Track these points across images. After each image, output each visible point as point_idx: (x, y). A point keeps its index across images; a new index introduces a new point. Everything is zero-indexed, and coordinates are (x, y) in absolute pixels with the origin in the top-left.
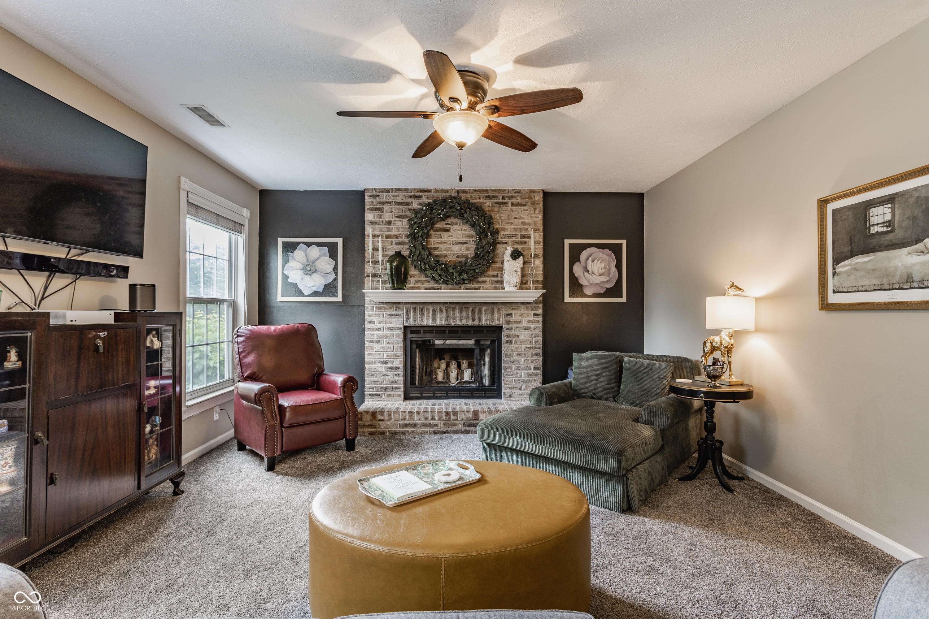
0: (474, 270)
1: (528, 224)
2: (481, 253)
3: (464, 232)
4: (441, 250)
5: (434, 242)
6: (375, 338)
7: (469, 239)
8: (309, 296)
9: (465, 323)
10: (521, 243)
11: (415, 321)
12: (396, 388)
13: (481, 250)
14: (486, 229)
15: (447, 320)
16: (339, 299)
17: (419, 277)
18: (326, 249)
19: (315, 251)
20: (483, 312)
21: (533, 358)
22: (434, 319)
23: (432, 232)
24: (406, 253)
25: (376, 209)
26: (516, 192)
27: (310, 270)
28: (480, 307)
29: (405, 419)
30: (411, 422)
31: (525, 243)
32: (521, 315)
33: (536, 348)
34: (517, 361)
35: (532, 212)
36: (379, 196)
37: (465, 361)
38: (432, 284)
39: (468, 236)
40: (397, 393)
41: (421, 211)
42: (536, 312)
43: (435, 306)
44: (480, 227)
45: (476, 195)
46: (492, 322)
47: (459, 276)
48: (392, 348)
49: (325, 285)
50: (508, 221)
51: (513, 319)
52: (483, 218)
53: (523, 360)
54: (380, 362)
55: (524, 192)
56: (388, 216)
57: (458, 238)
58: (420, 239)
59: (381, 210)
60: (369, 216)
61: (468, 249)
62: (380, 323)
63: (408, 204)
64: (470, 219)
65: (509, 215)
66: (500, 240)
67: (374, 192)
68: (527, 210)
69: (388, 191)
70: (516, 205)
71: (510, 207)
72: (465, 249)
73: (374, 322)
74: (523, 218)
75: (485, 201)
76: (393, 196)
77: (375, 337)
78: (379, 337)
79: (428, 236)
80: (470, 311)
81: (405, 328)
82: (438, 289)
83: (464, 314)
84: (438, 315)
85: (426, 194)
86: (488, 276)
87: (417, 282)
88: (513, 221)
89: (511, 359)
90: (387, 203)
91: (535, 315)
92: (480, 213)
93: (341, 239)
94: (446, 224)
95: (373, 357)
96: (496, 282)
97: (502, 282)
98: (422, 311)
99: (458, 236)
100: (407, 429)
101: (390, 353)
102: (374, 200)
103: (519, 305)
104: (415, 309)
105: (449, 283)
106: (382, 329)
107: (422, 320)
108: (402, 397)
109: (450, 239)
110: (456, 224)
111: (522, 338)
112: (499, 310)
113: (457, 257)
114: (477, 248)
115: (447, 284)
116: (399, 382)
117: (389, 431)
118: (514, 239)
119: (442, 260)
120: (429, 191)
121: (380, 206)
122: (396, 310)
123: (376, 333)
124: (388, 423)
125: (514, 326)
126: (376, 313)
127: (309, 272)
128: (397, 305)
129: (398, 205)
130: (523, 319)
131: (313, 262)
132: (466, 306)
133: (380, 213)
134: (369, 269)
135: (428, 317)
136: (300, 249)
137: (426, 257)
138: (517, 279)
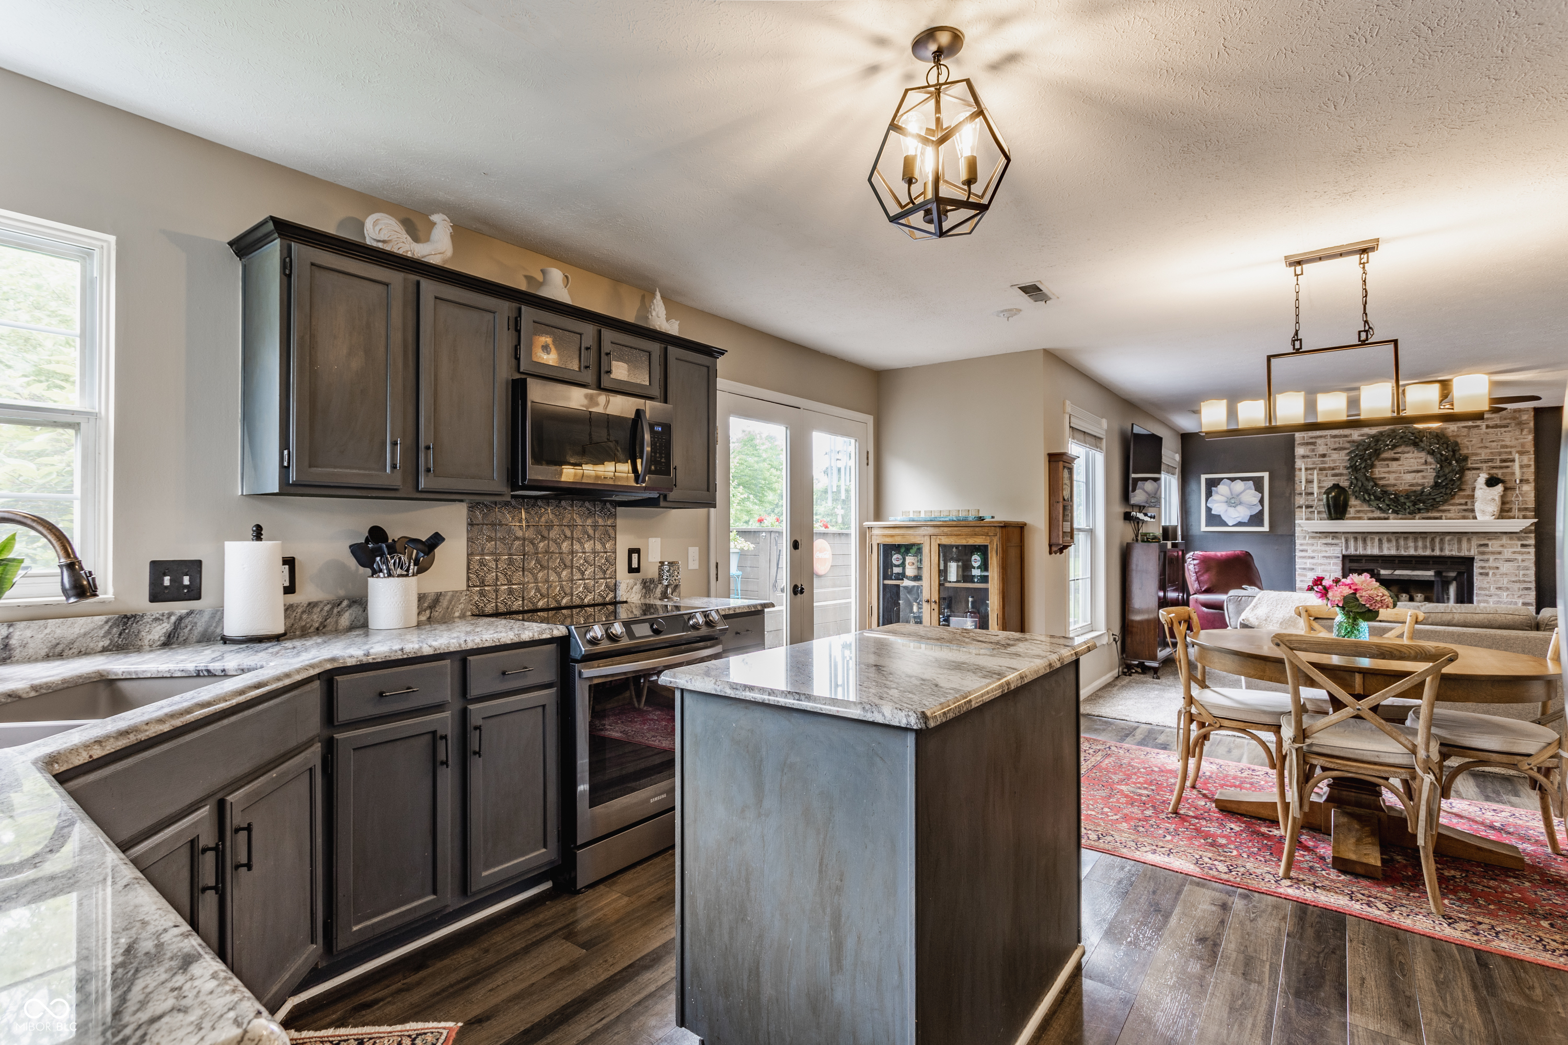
0: (1434, 499)
1: (1511, 447)
2: (1442, 481)
3: (1419, 460)
4: (1389, 480)
5: (1379, 471)
6: (1308, 566)
7: (1426, 467)
8: (1233, 526)
9: (1421, 552)
10: (1501, 468)
11: (1356, 551)
13: (1442, 479)
14: (1450, 456)
15: (1398, 549)
16: (1266, 528)
17: (1362, 508)
18: (1251, 483)
19: (1239, 486)
20: (1447, 543)
21: (1521, 592)
22: (1380, 548)
23: (1376, 463)
24: (1344, 483)
25: (1308, 444)
27: (1235, 503)
28: (1442, 537)
31: (1508, 467)
32: (1502, 546)
35: (1518, 433)
37: (1419, 595)
38: (1378, 514)
39: (1424, 464)
41: (1363, 443)
42: (1525, 543)
43: (1381, 536)
44: (1442, 455)
46: (1459, 552)
47: (1414, 505)
49: (1251, 516)
50: (1481, 445)
51: (1490, 549)
52: (1445, 446)
53: (1505, 594)
56: (1321, 449)
57: (1411, 466)
58: (1363, 470)
59: (1314, 444)
60: (1300, 451)
61: (1424, 477)
62: (1314, 551)
63: (1346, 436)
64: (1428, 448)
65: (1482, 439)
66: (1470, 465)
68: (1510, 431)
70: (1492, 427)
72: (1421, 478)
73: (1306, 551)
74: (1503, 441)
78: (1313, 565)
79: (1372, 466)
80: (1428, 541)
81: (1344, 557)
82: (1385, 519)
83: (1420, 544)
84: (1385, 545)
86: (1452, 505)
87: (1359, 512)
88: (1488, 444)
89: (1487, 592)
90: (1321, 437)
91: (1524, 546)
92: (1442, 441)
93: (1267, 474)
94: (1395, 453)
96: (1465, 510)
97: (1473, 511)
98: (1364, 540)
99: (1411, 464)
102: (1306, 435)
103: (1499, 535)
104: (1356, 539)
105: (1400, 513)
106: (1317, 557)
107: (1365, 549)
109: (1400, 468)
110: (1408, 452)
111: (1503, 570)
112: (1469, 540)
113: (1410, 486)
114: (1438, 477)
115: (1398, 514)
118: (1490, 464)
119: (1391, 489)
122: (1333, 539)
123: (1309, 561)
125: (1492, 558)
126: (1310, 541)
127: (1234, 505)
128: (1335, 535)
130: (1505, 550)
131: (1238, 495)
132: (1423, 535)
133: (1313, 447)
134: (1300, 500)
135: (1373, 546)
136: (1224, 484)
137: (1370, 488)
138: (1494, 508)
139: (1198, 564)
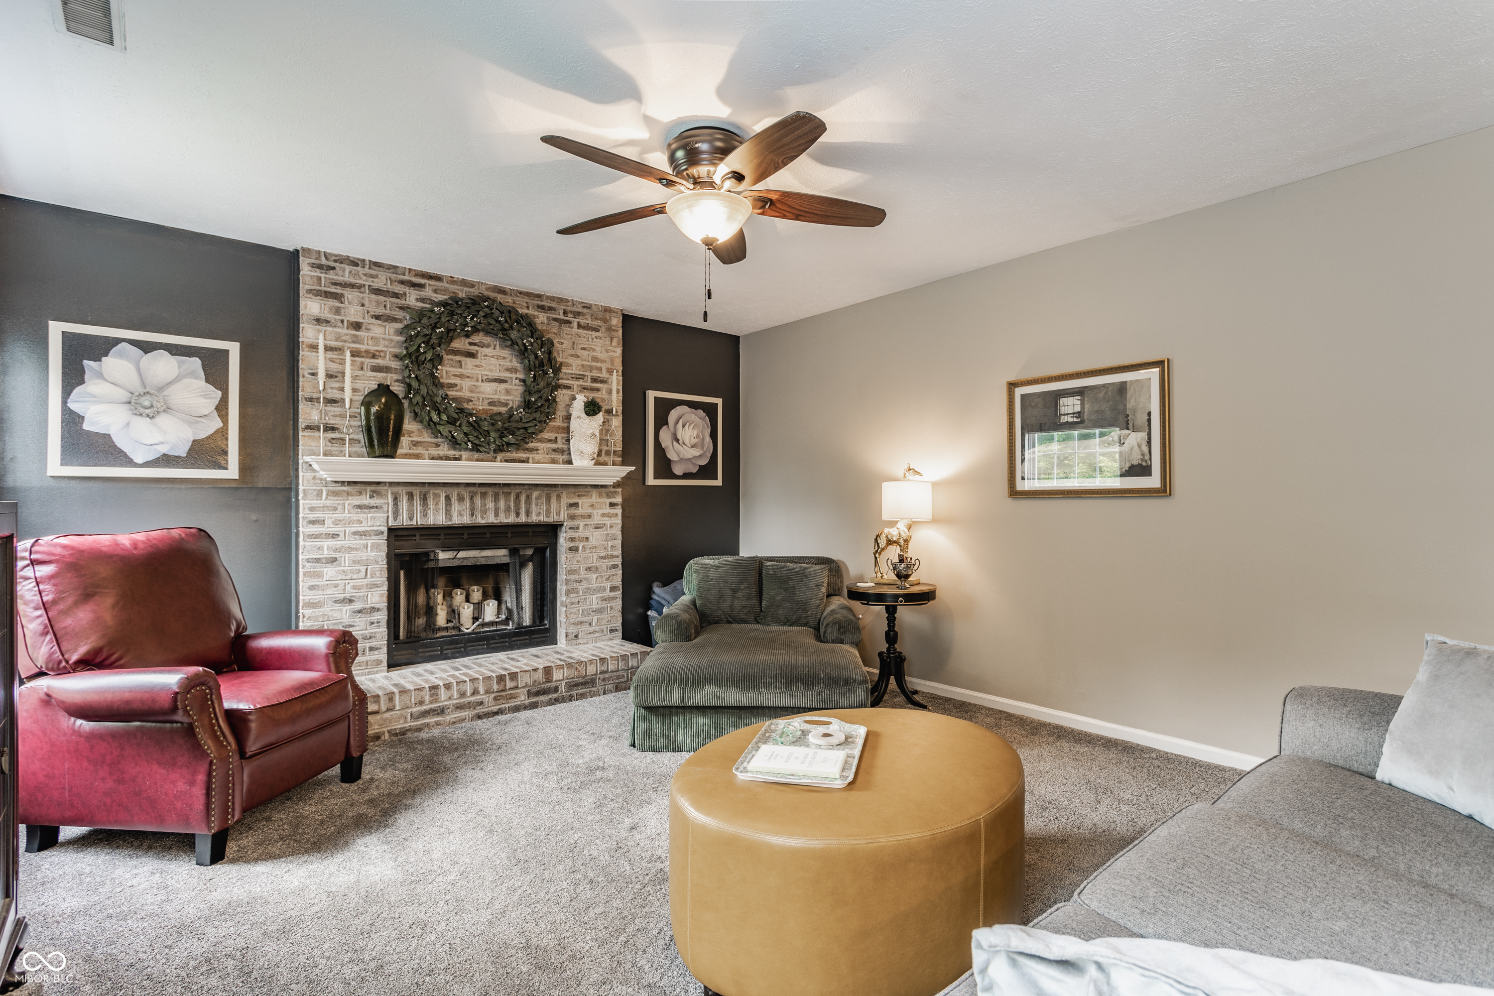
0: (526, 429)
1: (602, 361)
2: (536, 401)
3: (502, 362)
4: (461, 390)
5: (446, 372)
6: (326, 554)
7: (510, 375)
8: (148, 464)
9: (504, 519)
11: (411, 519)
12: (372, 649)
13: (537, 396)
14: (545, 361)
15: (472, 515)
16: (232, 472)
17: (420, 436)
18: (196, 362)
19: (162, 365)
20: (534, 501)
21: (609, 573)
22: (448, 512)
23: (446, 354)
24: (398, 389)
25: (328, 295)
26: (584, 307)
27: (152, 406)
28: (528, 492)
29: (421, 703)
30: (433, 706)
31: (598, 390)
32: (592, 506)
33: (613, 557)
34: (586, 579)
35: (608, 343)
36: (333, 268)
37: (475, 588)
38: (445, 450)
39: (507, 370)
40: (373, 658)
41: (429, 314)
42: (613, 500)
43: (449, 490)
44: (536, 357)
45: (522, 301)
46: (547, 517)
47: (501, 437)
48: (364, 571)
49: (194, 442)
50: (572, 352)
52: (539, 342)
53: (594, 576)
54: (336, 602)
55: (596, 309)
56: (353, 312)
57: (491, 371)
58: (429, 366)
59: (337, 297)
60: (310, 307)
61: (508, 392)
62: (336, 523)
63: (396, 295)
64: (519, 342)
65: (574, 343)
66: (564, 381)
67: (323, 258)
68: (600, 338)
69: (354, 263)
70: (584, 328)
71: (575, 330)
72: (503, 392)
73: (323, 522)
74: (594, 350)
75: (536, 313)
76: (365, 275)
77: (326, 552)
78: (335, 550)
79: (437, 360)
81: (391, 530)
82: (456, 459)
83: (502, 504)
84: (456, 507)
85: (432, 282)
86: (541, 441)
87: (415, 444)
88: (580, 352)
89: (576, 577)
90: (352, 286)
91: (612, 505)
92: (536, 336)
93: (237, 345)
94: (470, 344)
95: (320, 592)
96: (555, 450)
97: (567, 451)
98: (424, 499)
99: (492, 367)
100: (426, 721)
101: (358, 583)
102: (323, 276)
103: (589, 489)
104: (411, 496)
105: (481, 449)
106: (342, 535)
107: (425, 516)
108: (385, 663)
109: (477, 371)
110: (488, 346)
111: (593, 541)
112: (559, 497)
113: (490, 404)
114: (528, 392)
115: (478, 451)
116: (378, 636)
117: (389, 732)
118: (581, 382)
119: (469, 406)
120: (438, 278)
121: (339, 290)
122: (371, 497)
123: (327, 544)
124: (387, 715)
125: (581, 523)
126: (329, 503)
127: (147, 411)
128: (375, 487)
129: (377, 294)
130: (595, 512)
131: (161, 389)
132: (506, 490)
133: (337, 304)
134: (308, 414)
135: (437, 510)
136: (121, 355)
137: (439, 399)
138: (591, 448)
139: (51, 577)
